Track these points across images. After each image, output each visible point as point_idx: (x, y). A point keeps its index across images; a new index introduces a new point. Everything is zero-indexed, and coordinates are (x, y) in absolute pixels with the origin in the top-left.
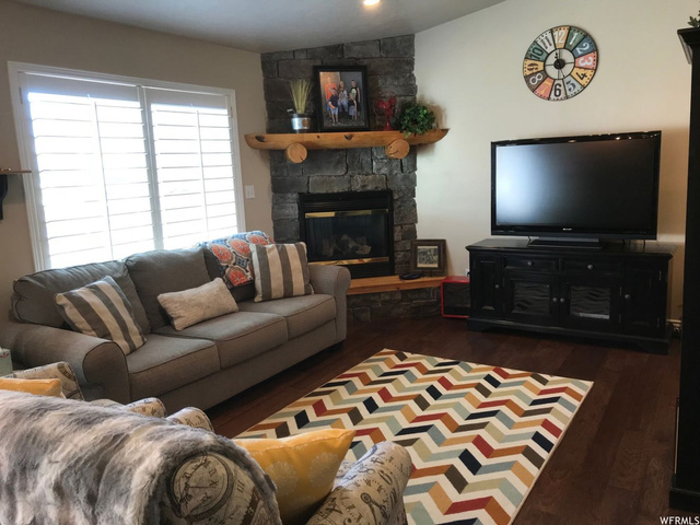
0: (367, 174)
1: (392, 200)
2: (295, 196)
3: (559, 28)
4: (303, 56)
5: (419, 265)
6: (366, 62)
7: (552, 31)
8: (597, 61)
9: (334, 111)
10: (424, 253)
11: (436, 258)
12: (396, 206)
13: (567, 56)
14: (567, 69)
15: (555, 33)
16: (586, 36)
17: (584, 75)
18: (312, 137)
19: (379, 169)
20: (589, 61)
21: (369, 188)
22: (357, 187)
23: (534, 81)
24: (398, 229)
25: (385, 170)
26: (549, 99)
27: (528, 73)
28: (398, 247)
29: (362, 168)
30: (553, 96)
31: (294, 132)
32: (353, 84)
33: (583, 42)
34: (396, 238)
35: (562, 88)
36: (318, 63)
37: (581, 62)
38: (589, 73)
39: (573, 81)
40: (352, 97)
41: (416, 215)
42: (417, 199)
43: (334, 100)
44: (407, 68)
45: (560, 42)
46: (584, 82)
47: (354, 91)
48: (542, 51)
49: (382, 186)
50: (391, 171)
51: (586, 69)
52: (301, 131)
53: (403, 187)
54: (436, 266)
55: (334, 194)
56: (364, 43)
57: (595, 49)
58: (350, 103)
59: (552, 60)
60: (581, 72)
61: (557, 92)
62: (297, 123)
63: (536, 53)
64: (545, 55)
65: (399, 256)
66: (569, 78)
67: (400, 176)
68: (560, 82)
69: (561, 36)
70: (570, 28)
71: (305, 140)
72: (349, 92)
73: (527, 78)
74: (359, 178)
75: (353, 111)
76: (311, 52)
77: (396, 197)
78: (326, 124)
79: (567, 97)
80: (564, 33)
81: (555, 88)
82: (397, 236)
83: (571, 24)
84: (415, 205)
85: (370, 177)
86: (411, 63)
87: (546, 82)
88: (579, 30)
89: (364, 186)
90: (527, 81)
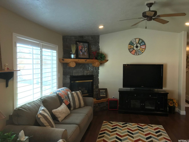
0: (88, 71)
1: (93, 78)
2: (69, 76)
3: (137, 39)
4: (73, 38)
5: (101, 96)
6: (88, 41)
7: (135, 39)
8: (145, 47)
9: (81, 53)
10: (102, 92)
11: (105, 93)
12: (94, 79)
13: (139, 45)
14: (139, 48)
15: (136, 40)
16: (143, 41)
17: (143, 50)
18: (77, 60)
19: (91, 69)
20: (144, 47)
21: (88, 74)
22: (85, 74)
23: (131, 50)
24: (94, 85)
25: (92, 70)
26: (134, 55)
27: (129, 48)
28: (94, 90)
29: (87, 69)
30: (135, 54)
31: (71, 58)
32: (86, 47)
33: (142, 42)
34: (94, 88)
35: (137, 52)
36: (77, 40)
37: (142, 47)
38: (144, 50)
39: (140, 51)
40: (86, 50)
41: (99, 82)
42: (99, 77)
43: (81, 50)
44: (98, 44)
45: (137, 42)
46: (142, 51)
47: (86, 48)
48: (133, 43)
49: (91, 74)
50: (93, 70)
51: (143, 48)
52: (74, 58)
53: (96, 74)
54: (105, 96)
55: (79, 76)
56: (88, 36)
57: (145, 44)
58: (85, 51)
59: (135, 45)
60: (142, 49)
61: (136, 53)
62: (73, 56)
63: (131, 44)
64: (133, 44)
65: (95, 93)
66: (139, 50)
67: (95, 71)
68: (137, 51)
69: (137, 41)
70: (139, 39)
71: (75, 61)
72: (85, 48)
73: (129, 49)
74: (86, 71)
75: (86, 54)
76: (75, 37)
77: (94, 77)
78: (79, 57)
79: (139, 55)
80: (138, 40)
81: (136, 52)
82: (94, 87)
83: (140, 38)
84: (98, 79)
85: (89, 71)
86: (99, 42)
87: (134, 51)
88: (141, 40)
89: (87, 74)
90: (129, 50)
